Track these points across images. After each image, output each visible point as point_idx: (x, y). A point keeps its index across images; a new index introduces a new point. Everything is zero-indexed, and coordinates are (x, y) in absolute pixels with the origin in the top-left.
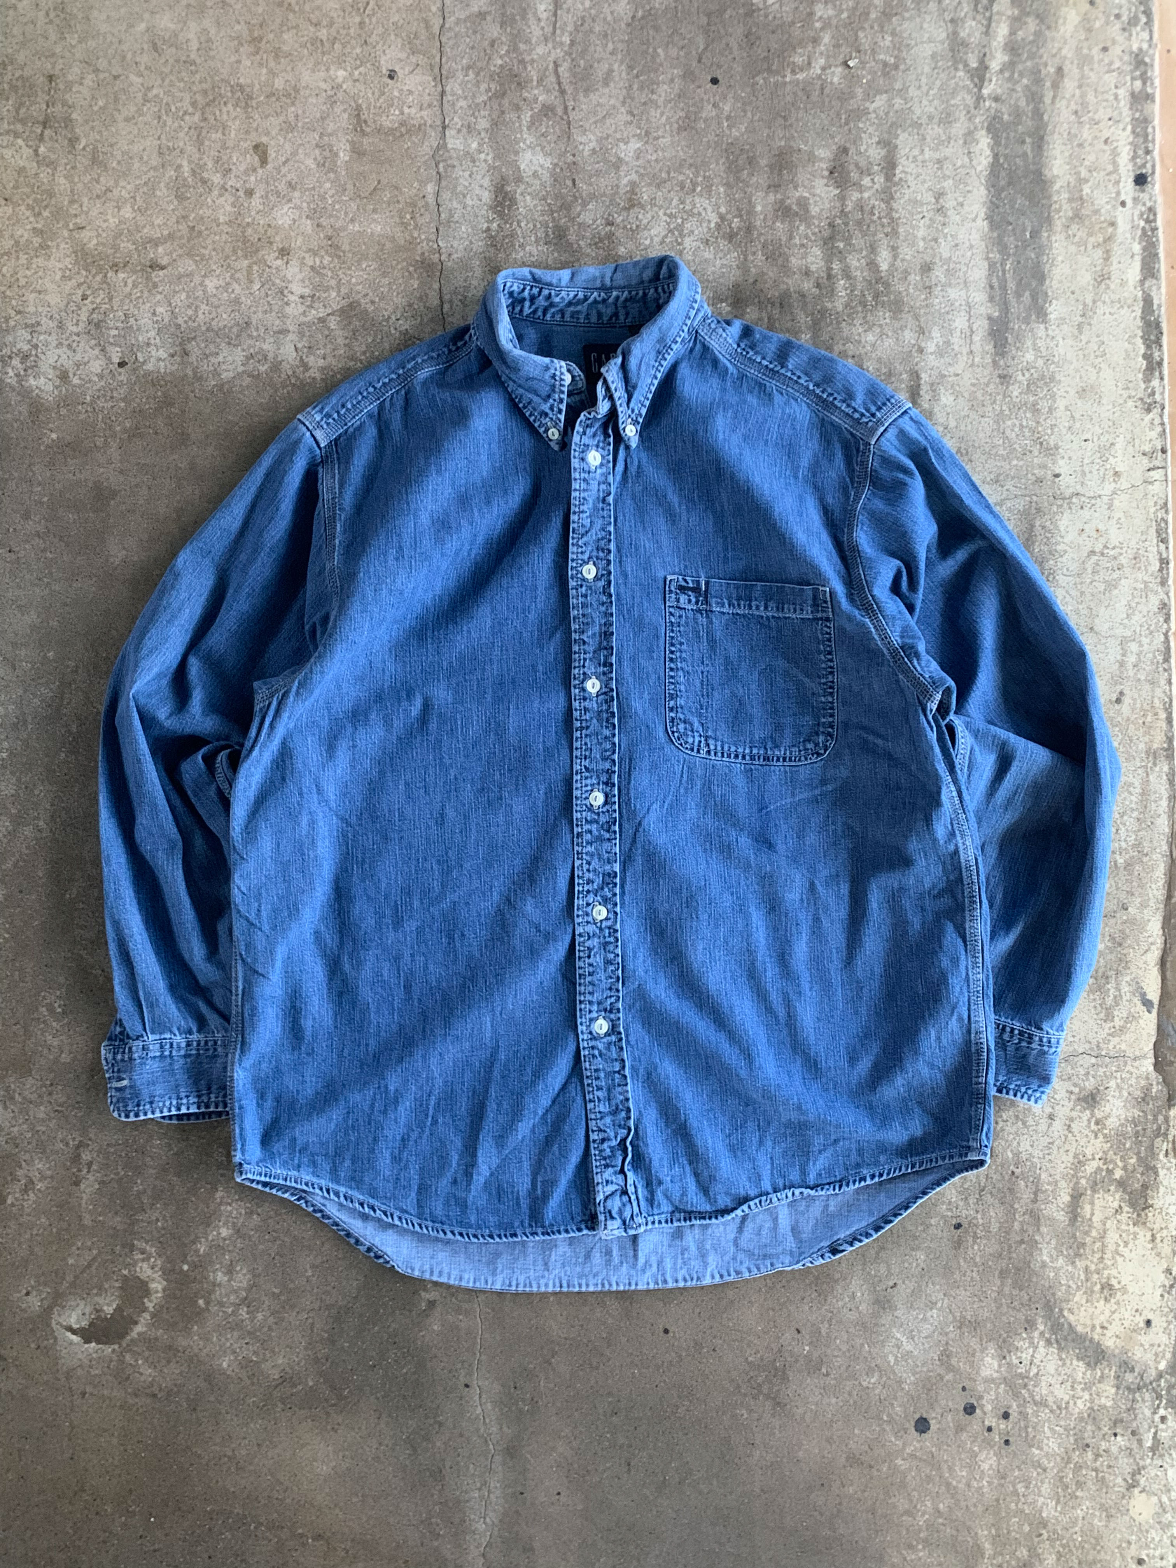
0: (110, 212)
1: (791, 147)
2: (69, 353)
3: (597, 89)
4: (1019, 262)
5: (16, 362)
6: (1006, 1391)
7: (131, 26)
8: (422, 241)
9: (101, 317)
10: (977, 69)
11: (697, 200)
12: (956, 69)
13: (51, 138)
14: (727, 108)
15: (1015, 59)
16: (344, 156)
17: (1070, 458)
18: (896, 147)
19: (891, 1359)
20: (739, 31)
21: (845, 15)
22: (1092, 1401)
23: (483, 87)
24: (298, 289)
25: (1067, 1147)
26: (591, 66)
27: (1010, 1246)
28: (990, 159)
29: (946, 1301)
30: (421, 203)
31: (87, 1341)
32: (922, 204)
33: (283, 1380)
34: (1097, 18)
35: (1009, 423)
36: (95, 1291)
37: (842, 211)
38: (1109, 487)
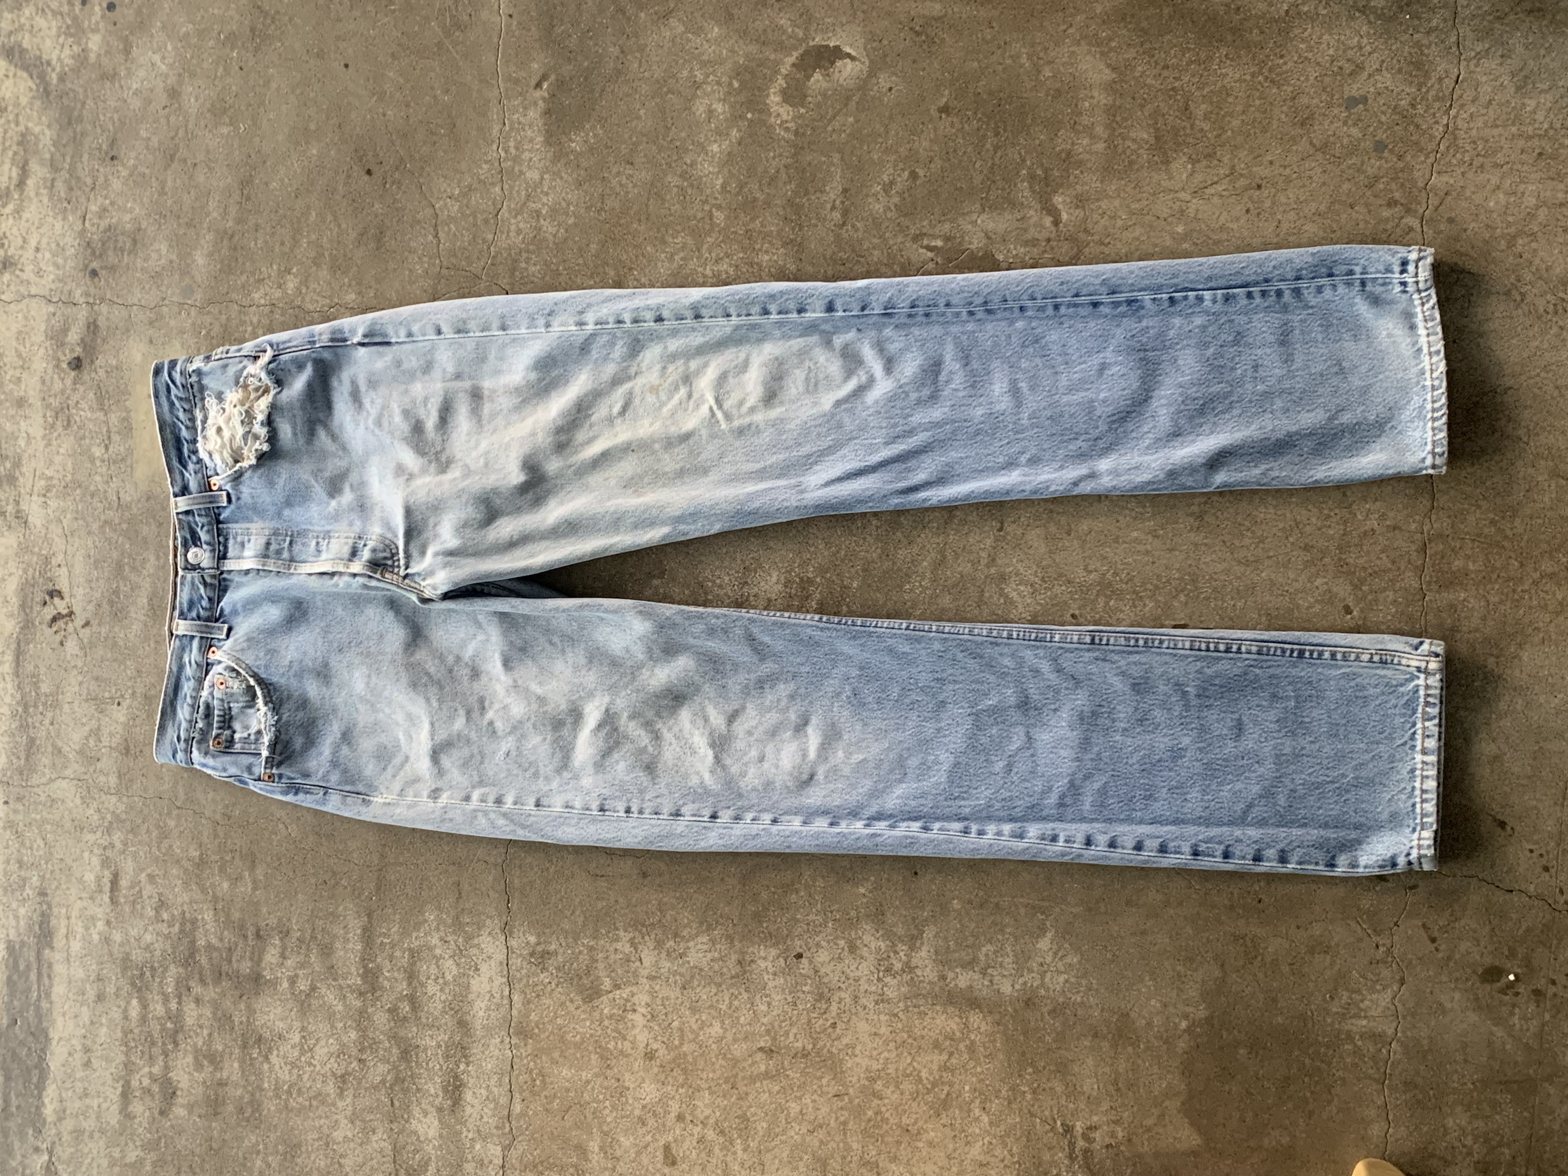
0: (810, 1110)
1: (206, 1120)
2: (848, 971)
4: (27, 997)
5: (898, 966)
6: (83, 23)
8: (526, 1057)
9: (818, 1005)
11: (287, 1078)
14: (259, 1163)
16: (594, 1146)
18: (120, 1112)
24: (638, 1019)
25: (27, 225)
27: (74, 142)
28: (44, 1094)
29: (125, 96)
30: (526, 1094)
31: (837, 47)
32: (101, 1057)
33: (666, 17)
35: (41, 852)
36: (830, 92)
37: (167, 1056)
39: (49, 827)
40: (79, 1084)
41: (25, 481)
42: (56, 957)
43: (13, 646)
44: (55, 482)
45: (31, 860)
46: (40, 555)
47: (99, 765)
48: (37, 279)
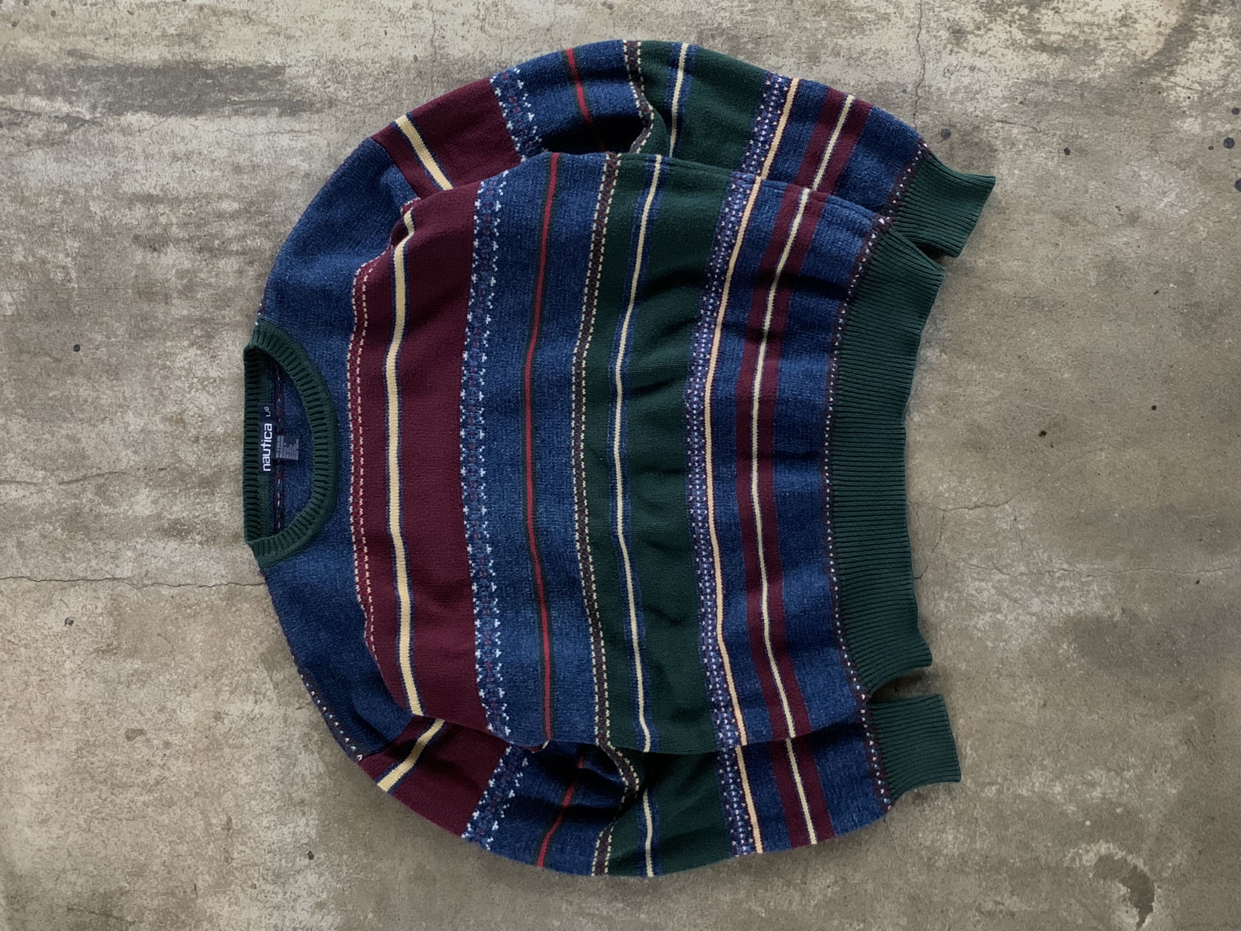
0: (182, 863)
1: (133, 283)
2: (301, 900)
3: (83, 449)
4: (233, 90)
6: (1214, 111)
7: (27, 842)
8: (210, 600)
9: (270, 873)
10: (69, 125)
11: (177, 365)
12: (69, 142)
13: (121, 910)
14: (99, 338)
15: (61, 90)
16: (137, 664)
17: (401, 47)
18: (134, 193)
19: (1182, 212)
20: (35, 328)
21: (23, 237)
22: (1225, 35)
23: (80, 545)
24: (249, 706)
25: (999, 55)
26: (64, 453)
27: (1086, 106)
28: (145, 113)
29: (1132, 163)
30: (178, 600)
31: (1151, 909)
32: (183, 172)
33: (1188, 742)
34: (27, 21)
35: (370, 100)
36: (1107, 901)
37: (188, 241)
38: (426, 14)
40: (156, 150)
48: (942, 70)
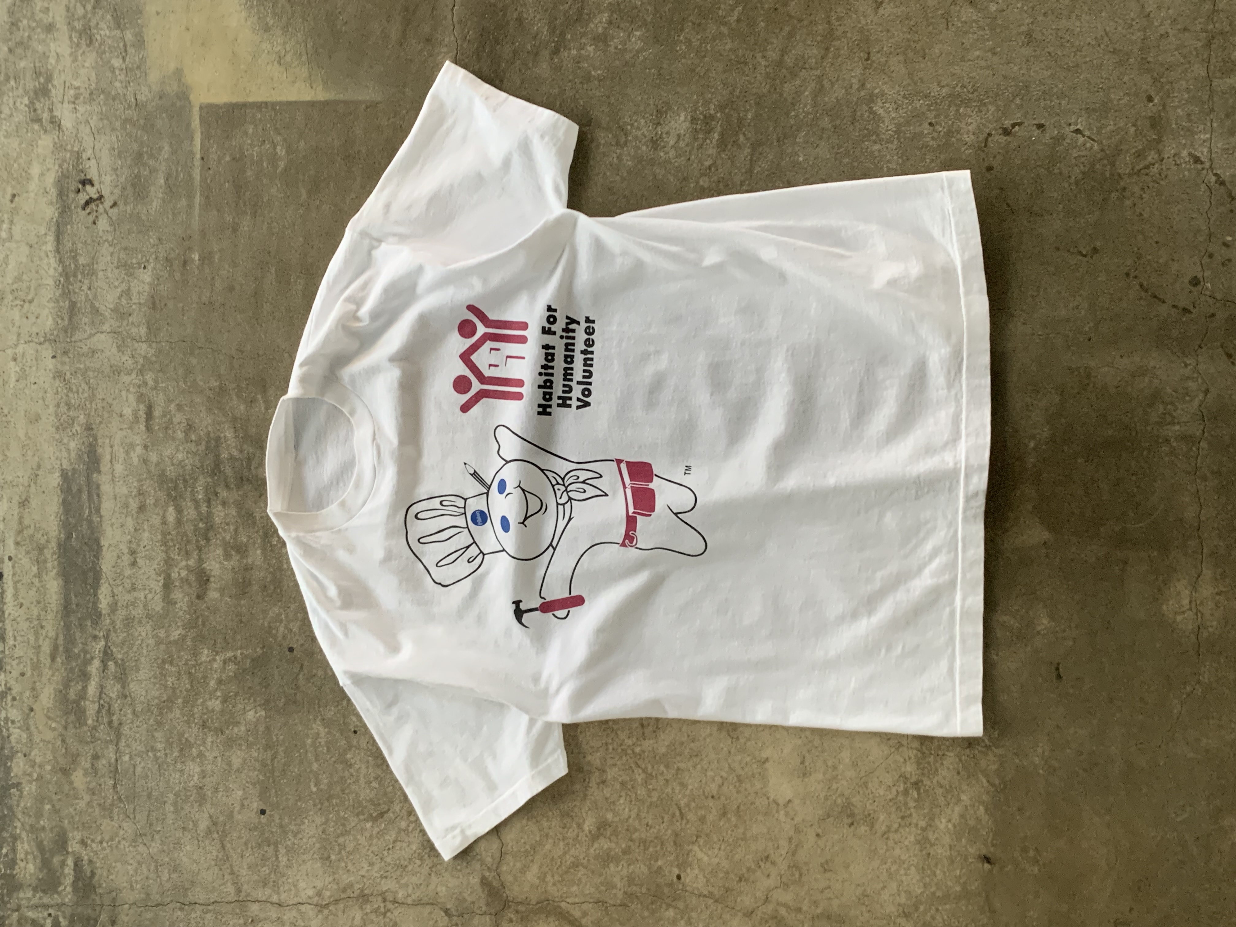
39: (91, 374)
41: (56, 93)
42: (104, 480)
43: (53, 229)
44: (82, 90)
45: (78, 402)
46: (72, 151)
47: (131, 319)
